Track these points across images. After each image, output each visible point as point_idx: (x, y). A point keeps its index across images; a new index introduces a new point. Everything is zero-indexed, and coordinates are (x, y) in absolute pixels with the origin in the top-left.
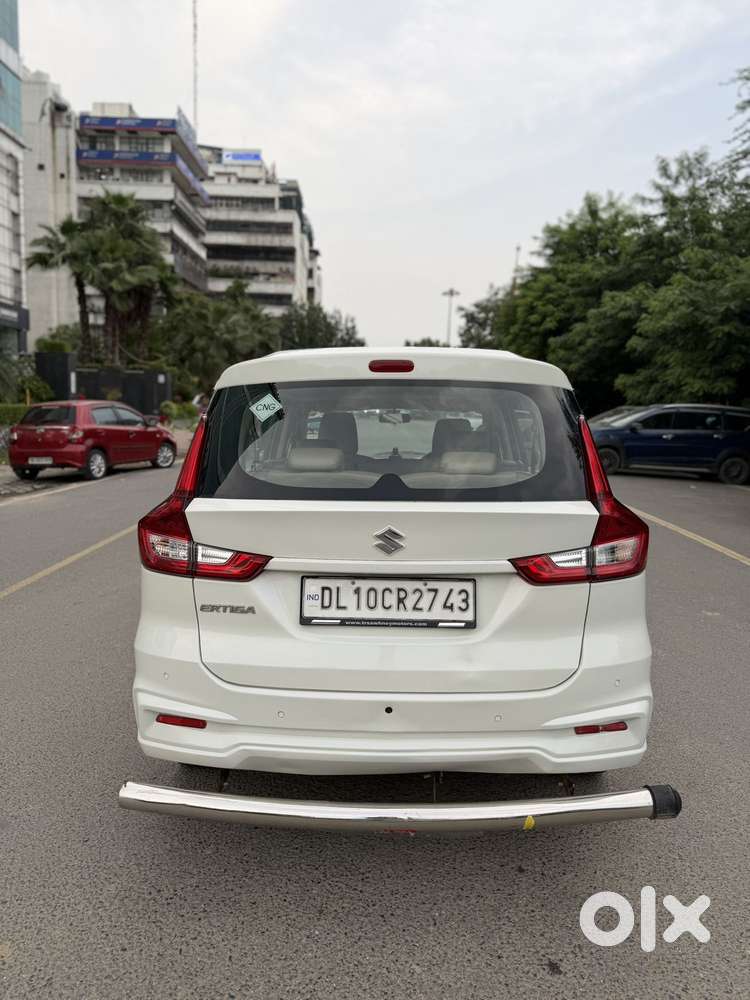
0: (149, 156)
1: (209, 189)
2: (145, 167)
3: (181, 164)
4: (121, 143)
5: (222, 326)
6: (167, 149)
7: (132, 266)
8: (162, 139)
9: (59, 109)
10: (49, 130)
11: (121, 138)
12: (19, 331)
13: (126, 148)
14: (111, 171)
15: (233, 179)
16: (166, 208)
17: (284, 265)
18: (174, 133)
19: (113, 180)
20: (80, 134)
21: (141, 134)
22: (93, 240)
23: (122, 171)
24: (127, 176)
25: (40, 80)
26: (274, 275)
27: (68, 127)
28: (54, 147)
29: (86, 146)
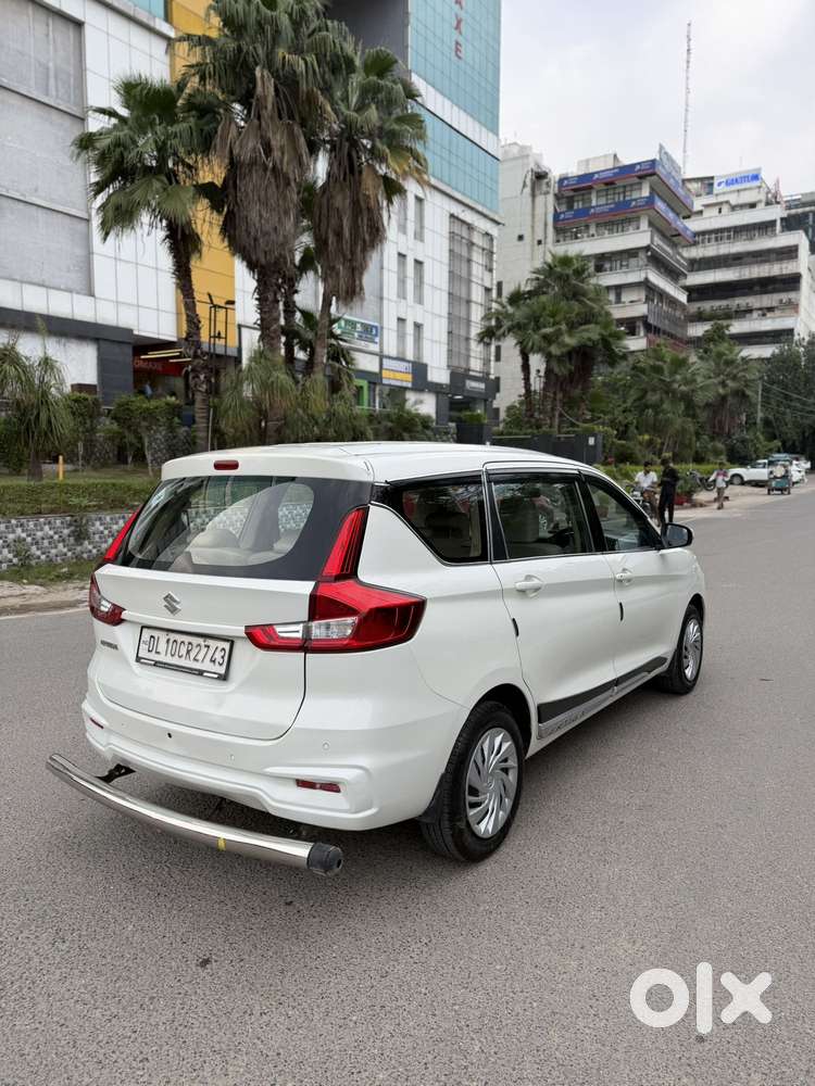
0: (627, 204)
1: (694, 225)
2: (622, 217)
3: (660, 205)
4: (598, 197)
5: (678, 377)
6: (646, 192)
7: (572, 327)
8: (641, 183)
9: (540, 176)
10: (530, 199)
11: (598, 192)
12: (486, 400)
13: (603, 201)
14: (587, 227)
15: (725, 209)
16: (642, 255)
17: (784, 296)
18: (654, 174)
19: (588, 236)
20: (558, 197)
21: (619, 183)
22: (535, 307)
23: (598, 225)
24: (602, 230)
25: (524, 154)
26: (771, 309)
27: (547, 193)
28: (533, 216)
29: (564, 208)
